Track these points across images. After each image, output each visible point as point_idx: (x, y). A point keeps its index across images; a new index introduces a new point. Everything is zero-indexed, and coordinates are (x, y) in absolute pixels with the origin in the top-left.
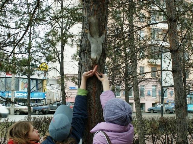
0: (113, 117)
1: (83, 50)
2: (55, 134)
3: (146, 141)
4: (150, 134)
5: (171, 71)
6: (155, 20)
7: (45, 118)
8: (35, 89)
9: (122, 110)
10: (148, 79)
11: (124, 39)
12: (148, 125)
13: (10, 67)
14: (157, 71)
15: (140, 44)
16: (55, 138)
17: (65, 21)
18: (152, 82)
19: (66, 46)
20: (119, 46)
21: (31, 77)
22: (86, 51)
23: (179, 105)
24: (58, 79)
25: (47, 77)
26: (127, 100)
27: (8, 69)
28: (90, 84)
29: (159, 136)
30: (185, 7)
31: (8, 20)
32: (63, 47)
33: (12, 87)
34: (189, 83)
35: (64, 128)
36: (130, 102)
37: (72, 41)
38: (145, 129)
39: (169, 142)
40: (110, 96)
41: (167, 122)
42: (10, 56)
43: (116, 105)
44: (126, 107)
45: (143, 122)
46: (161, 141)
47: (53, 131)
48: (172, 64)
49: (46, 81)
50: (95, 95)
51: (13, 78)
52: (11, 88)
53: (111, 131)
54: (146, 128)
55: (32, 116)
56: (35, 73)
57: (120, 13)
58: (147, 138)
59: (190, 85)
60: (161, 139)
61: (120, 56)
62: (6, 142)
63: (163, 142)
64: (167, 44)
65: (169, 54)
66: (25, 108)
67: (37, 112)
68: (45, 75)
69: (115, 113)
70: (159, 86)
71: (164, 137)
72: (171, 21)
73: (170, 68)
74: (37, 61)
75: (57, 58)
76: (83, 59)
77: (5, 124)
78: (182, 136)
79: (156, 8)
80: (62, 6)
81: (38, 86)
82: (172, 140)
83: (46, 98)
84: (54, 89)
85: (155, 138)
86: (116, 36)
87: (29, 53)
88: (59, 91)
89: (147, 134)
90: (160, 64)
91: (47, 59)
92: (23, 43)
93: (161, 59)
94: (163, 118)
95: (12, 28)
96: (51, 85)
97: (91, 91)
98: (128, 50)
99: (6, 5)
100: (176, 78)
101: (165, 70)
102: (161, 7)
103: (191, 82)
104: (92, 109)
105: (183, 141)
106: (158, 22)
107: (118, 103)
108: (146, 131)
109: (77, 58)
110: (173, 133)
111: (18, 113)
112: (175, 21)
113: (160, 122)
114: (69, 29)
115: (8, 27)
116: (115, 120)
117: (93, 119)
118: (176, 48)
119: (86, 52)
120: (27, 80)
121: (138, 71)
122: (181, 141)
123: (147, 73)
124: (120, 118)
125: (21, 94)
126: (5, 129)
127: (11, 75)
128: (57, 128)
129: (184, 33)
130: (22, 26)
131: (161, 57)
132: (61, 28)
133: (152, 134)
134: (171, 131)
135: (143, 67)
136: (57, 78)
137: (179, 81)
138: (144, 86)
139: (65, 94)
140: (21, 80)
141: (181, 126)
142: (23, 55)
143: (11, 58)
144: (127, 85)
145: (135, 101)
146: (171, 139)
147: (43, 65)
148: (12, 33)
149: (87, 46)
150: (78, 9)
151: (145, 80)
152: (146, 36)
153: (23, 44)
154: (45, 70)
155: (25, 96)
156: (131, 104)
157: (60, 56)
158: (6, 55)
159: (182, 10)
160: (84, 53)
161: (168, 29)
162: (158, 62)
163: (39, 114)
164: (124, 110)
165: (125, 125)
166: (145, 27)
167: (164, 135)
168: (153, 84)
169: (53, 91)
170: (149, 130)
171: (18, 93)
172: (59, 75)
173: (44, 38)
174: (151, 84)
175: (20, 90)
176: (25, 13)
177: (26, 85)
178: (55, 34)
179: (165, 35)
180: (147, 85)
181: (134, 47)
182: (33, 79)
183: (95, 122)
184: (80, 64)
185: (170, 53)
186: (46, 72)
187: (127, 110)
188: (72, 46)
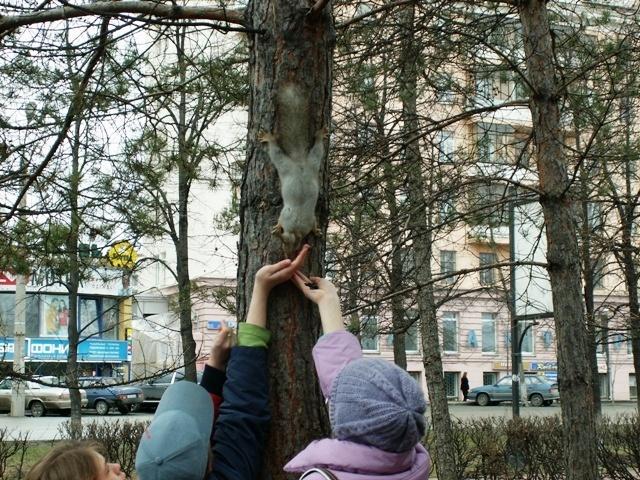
0: (364, 422)
1: (253, 201)
5: (544, 266)
7: (127, 427)
8: (94, 328)
9: (391, 399)
10: (468, 291)
11: (387, 161)
12: (471, 444)
14: (499, 266)
15: (440, 175)
18: (482, 303)
19: (195, 187)
21: (81, 290)
22: (263, 204)
23: (572, 378)
24: (169, 296)
25: (132, 287)
27: (4, 260)
30: (587, 52)
32: (184, 190)
33: (17, 323)
34: (604, 305)
36: (409, 368)
37: (216, 168)
38: (460, 458)
40: (347, 348)
42: (8, 218)
43: (372, 383)
44: (404, 388)
45: (452, 437)
48: (546, 242)
49: (129, 302)
51: (20, 294)
52: (13, 327)
53: (356, 471)
54: (465, 457)
55: (86, 421)
59: (606, 309)
61: (376, 217)
64: (530, 177)
65: (535, 208)
66: (60, 394)
67: (101, 408)
68: (126, 284)
69: (369, 410)
70: (505, 314)
72: (541, 99)
73: (541, 256)
75: (167, 227)
76: (252, 229)
79: (492, 57)
80: (180, 52)
83: (129, 358)
84: (158, 328)
87: (74, 209)
88: (172, 334)
89: (468, 477)
90: (506, 241)
91: (132, 227)
92: (54, 175)
93: (511, 225)
94: (520, 421)
95: (15, 128)
96: (145, 315)
97: (281, 335)
98: (400, 198)
100: (561, 287)
101: (523, 264)
102: (506, 53)
103: (610, 300)
104: (283, 395)
106: (497, 103)
107: (379, 377)
108: (465, 465)
109: (232, 224)
110: (554, 473)
111: (38, 409)
112: (554, 100)
113: (510, 434)
114: (203, 127)
115: (3, 124)
116: (369, 433)
117: (288, 431)
118: (560, 190)
119: (262, 208)
121: (435, 267)
123: (465, 272)
124: (384, 427)
125: (47, 348)
127: (14, 282)
128: (158, 458)
129: (585, 137)
130: (48, 119)
131: (511, 219)
133: (485, 475)
134: (545, 466)
135: (452, 253)
136: (166, 293)
137: (570, 298)
138: (455, 314)
139: (194, 345)
141: (580, 449)
144: (399, 313)
145: (426, 365)
147: (120, 250)
148: (16, 143)
149: (264, 186)
150: (233, 61)
151: (458, 296)
152: (460, 151)
153: (51, 179)
154: (125, 266)
155: (61, 352)
156: (414, 374)
157: (176, 219)
159: (576, 63)
160: (256, 210)
161: (531, 125)
162: (501, 235)
163: (106, 414)
164: (400, 398)
165: (402, 451)
166: (456, 119)
168: (484, 310)
169: (153, 336)
170: (474, 463)
171: (37, 345)
172: (173, 281)
173: (123, 158)
174: (480, 307)
177: (62, 316)
179: (522, 145)
180: (465, 310)
181: (422, 186)
182: (86, 297)
184: (241, 246)
185: (538, 204)
186: (129, 272)
187: (410, 400)
188: (214, 186)
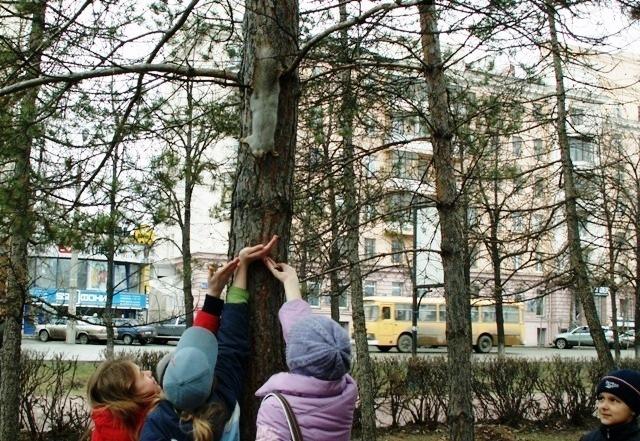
0: (306, 357)
1: (240, 203)
2: (176, 394)
3: (377, 412)
4: (386, 396)
5: (439, 252)
6: (402, 133)
7: (146, 355)
8: (124, 286)
9: (326, 341)
10: (385, 267)
11: (331, 175)
12: (383, 374)
13: (71, 235)
14: (406, 252)
15: (367, 186)
16: (178, 402)
17: (196, 130)
18: (394, 276)
19: (196, 189)
20: (319, 189)
21: (116, 258)
22: (247, 206)
23: (456, 331)
24: (176, 265)
25: (150, 257)
26: (335, 315)
27: (67, 239)
28: (255, 283)
29: (408, 401)
30: (472, 105)
31: (68, 129)
32: (189, 191)
33: (72, 280)
34: (477, 279)
35: (197, 380)
36: (341, 320)
37: (214, 178)
38: (375, 384)
39: (429, 415)
40: (303, 310)
41: (425, 368)
42: (70, 210)
43: (314, 330)
44: (335, 334)
45: (371, 369)
46: (412, 412)
47: (172, 387)
48: (440, 236)
49: (148, 267)
50: (266, 307)
51: (74, 260)
52: (68, 282)
53: (300, 395)
54: (378, 382)
55: (117, 349)
56: (128, 249)
57: (322, 115)
58: (379, 405)
59: (478, 282)
60: (411, 406)
61: (322, 214)
62: (57, 406)
63: (416, 413)
64: (430, 190)
65: (432, 211)
66: (100, 330)
67: (127, 340)
68: (146, 255)
69: (309, 349)
70: (409, 284)
71: (418, 402)
72: (439, 137)
73: (437, 246)
74: (131, 221)
75: (176, 217)
76: (239, 223)
77: (55, 366)
78: (461, 403)
79: (405, 106)
80: (190, 97)
81: (131, 279)
82: (437, 409)
83: (147, 307)
84: (168, 286)
85: (397, 404)
86: (312, 168)
87: (113, 203)
88: (178, 291)
89: (380, 396)
90: (411, 233)
91: (154, 218)
92: (102, 181)
93: (415, 223)
94: (417, 359)
95: (76, 147)
96: (159, 277)
97: (257, 298)
98: (339, 201)
99: (66, 94)
100: (450, 268)
101: (424, 251)
102: (416, 103)
103: (481, 276)
104: (258, 339)
105: (462, 413)
106: (409, 138)
107: (319, 327)
108: (379, 388)
109: (221, 214)
110: (440, 394)
111: (84, 340)
112: (449, 138)
113: (410, 368)
114: (204, 148)
115: (69, 144)
116: (310, 365)
117: (261, 364)
118: (451, 200)
119: (247, 209)
120: (106, 264)
121: (361, 250)
122: (458, 414)
123: (384, 255)
124: (319, 360)
125: (92, 298)
126: (55, 376)
127: (70, 252)
128: (180, 381)
129: (467, 163)
130: (99, 141)
131: (415, 218)
132: (186, 147)
133: (392, 395)
134: (434, 390)
135: (373, 240)
136: (174, 262)
137: (456, 276)
138: (374, 282)
139: (192, 299)
140: (92, 265)
142: (101, 207)
143: (72, 214)
144: (335, 282)
145: (354, 319)
146: (434, 409)
147: (143, 232)
148: (76, 158)
149: (249, 193)
150: (227, 105)
151: (377, 270)
152: (382, 170)
153: (100, 184)
154: (147, 243)
155: (101, 301)
156: (344, 324)
157: (183, 212)
158: (62, 207)
159: (463, 111)
160: (242, 210)
161: (432, 153)
162: (408, 229)
163: (130, 344)
164: (332, 341)
165: (333, 379)
166: (379, 149)
167: (420, 397)
168: (394, 280)
169: (164, 291)
170: (386, 386)
171: (84, 295)
172: (179, 254)
173: (150, 170)
174: (391, 278)
175: (89, 288)
176: (106, 113)
177: (102, 276)
178: (173, 163)
179: (425, 168)
180: (381, 280)
181: (354, 194)
182: (119, 263)
183: (264, 371)
184: (232, 235)
185: (435, 209)
186: (149, 247)
187: (339, 342)
188: (213, 189)
